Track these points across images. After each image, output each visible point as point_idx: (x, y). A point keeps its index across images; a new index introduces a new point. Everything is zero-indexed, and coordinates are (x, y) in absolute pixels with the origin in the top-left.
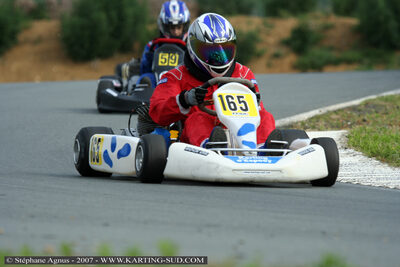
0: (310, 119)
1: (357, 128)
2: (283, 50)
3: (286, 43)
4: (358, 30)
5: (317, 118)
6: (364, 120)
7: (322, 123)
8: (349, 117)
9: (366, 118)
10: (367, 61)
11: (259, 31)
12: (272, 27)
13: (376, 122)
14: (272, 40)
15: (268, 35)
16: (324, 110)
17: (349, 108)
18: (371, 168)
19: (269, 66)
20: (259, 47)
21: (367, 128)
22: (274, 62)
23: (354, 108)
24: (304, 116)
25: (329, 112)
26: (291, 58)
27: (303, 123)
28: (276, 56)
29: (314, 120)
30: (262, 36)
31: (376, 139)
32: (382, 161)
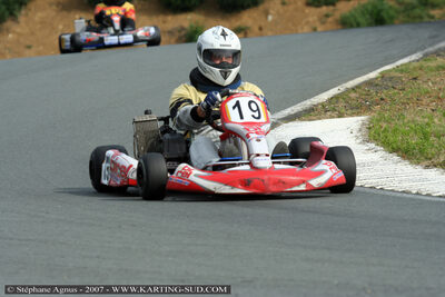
6: (382, 99)
9: (383, 95)
13: (393, 101)
23: (369, 83)
25: (347, 90)
29: (334, 100)
32: (403, 157)
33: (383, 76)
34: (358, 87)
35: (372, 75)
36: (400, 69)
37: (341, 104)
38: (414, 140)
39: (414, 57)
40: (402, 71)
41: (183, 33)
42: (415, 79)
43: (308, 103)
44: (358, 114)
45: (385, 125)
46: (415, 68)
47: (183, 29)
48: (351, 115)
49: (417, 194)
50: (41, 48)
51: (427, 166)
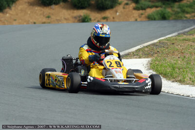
2: (129, 2)
6: (158, 51)
8: (152, 49)
13: (163, 52)
23: (154, 44)
24: (134, 49)
25: (144, 47)
27: (133, 53)
29: (138, 51)
32: (164, 77)
33: (160, 42)
34: (149, 46)
35: (155, 41)
36: (167, 39)
37: (141, 53)
38: (169, 70)
39: (174, 34)
40: (168, 40)
41: (81, 18)
42: (173, 44)
43: (127, 52)
44: (147, 57)
45: (157, 63)
46: (173, 40)
47: (81, 16)
48: (144, 58)
49: (168, 93)
50: (20, 21)
51: (173, 82)
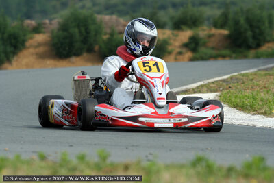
0: (198, 87)
1: (225, 91)
2: (184, 50)
3: (186, 45)
4: (228, 37)
5: (202, 86)
6: (230, 87)
7: (205, 89)
8: (221, 85)
9: (231, 86)
10: (234, 55)
11: (169, 38)
12: (177, 36)
13: (237, 88)
14: (177, 44)
15: (175, 40)
16: (206, 82)
17: (221, 80)
18: (233, 114)
19: (176, 59)
20: (170, 48)
21: (232, 91)
22: (178, 57)
23: (224, 81)
24: (195, 85)
25: (209, 82)
26: (189, 54)
27: (193, 89)
28: (180, 53)
30: (172, 42)
31: (236, 97)
32: (240, 110)
33: (231, 78)
38: (247, 102)
39: (251, 71)
43: (184, 88)
46: (251, 74)
51: (254, 114)
